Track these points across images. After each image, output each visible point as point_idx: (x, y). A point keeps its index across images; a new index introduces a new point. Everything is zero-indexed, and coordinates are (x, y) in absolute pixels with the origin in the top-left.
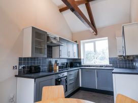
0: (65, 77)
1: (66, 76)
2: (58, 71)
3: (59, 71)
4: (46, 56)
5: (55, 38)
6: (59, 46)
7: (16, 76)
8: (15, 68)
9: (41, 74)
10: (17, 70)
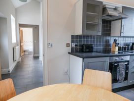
0: (125, 62)
1: (128, 61)
2: (117, 53)
3: (119, 53)
4: (100, 34)
5: (115, 9)
6: (121, 18)
7: (69, 53)
8: (68, 45)
9: (93, 54)
10: (70, 47)
